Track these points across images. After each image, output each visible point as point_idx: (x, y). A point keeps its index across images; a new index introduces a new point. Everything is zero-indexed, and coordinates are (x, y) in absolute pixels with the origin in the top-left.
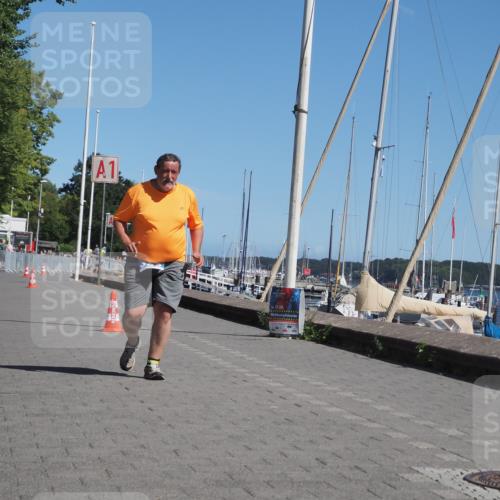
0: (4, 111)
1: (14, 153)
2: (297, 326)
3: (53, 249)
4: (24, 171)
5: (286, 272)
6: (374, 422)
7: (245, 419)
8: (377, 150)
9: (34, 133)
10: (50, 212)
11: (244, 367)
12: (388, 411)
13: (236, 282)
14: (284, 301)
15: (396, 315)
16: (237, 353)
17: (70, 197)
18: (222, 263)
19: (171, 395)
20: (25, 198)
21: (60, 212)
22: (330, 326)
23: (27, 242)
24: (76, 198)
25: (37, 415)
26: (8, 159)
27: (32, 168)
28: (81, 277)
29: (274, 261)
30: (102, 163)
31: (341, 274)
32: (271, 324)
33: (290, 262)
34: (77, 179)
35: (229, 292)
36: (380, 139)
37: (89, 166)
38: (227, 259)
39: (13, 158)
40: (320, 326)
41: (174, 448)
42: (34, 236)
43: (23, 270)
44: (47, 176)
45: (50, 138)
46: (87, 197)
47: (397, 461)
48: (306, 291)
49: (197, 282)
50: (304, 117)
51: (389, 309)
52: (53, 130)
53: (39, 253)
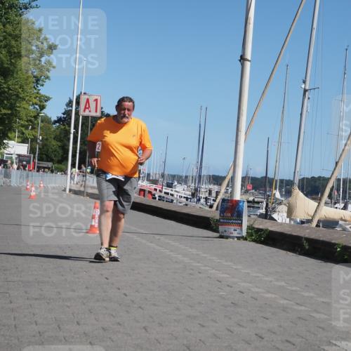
0: (11, 59)
1: (18, 92)
2: (241, 230)
3: (49, 168)
4: (26, 106)
5: (233, 187)
6: (301, 305)
7: (200, 303)
8: (305, 91)
9: (34, 77)
10: (47, 139)
11: (199, 262)
12: (312, 297)
13: (193, 195)
14: (231, 210)
15: (319, 221)
16: (194, 251)
17: (62, 127)
18: (183, 180)
19: (141, 284)
20: (27, 128)
21: (54, 139)
22: (267, 230)
23: (28, 162)
24: (67, 128)
25: (36, 299)
26: (14, 97)
27: (33, 104)
28: (70, 190)
29: (223, 178)
30: (88, 101)
31: (276, 189)
32: (221, 228)
33: (236, 180)
34: (68, 113)
35: (188, 202)
36: (308, 82)
37: (78, 103)
38: (186, 177)
39: (17, 96)
40: (259, 230)
41: (144, 325)
42: (34, 157)
43: (25, 185)
44: (44, 111)
45: (47, 80)
46: (76, 127)
47: (319, 336)
48: (248, 202)
49: (163, 194)
50: (248, 65)
51: (313, 217)
52: (49, 74)
53: (38, 171)
